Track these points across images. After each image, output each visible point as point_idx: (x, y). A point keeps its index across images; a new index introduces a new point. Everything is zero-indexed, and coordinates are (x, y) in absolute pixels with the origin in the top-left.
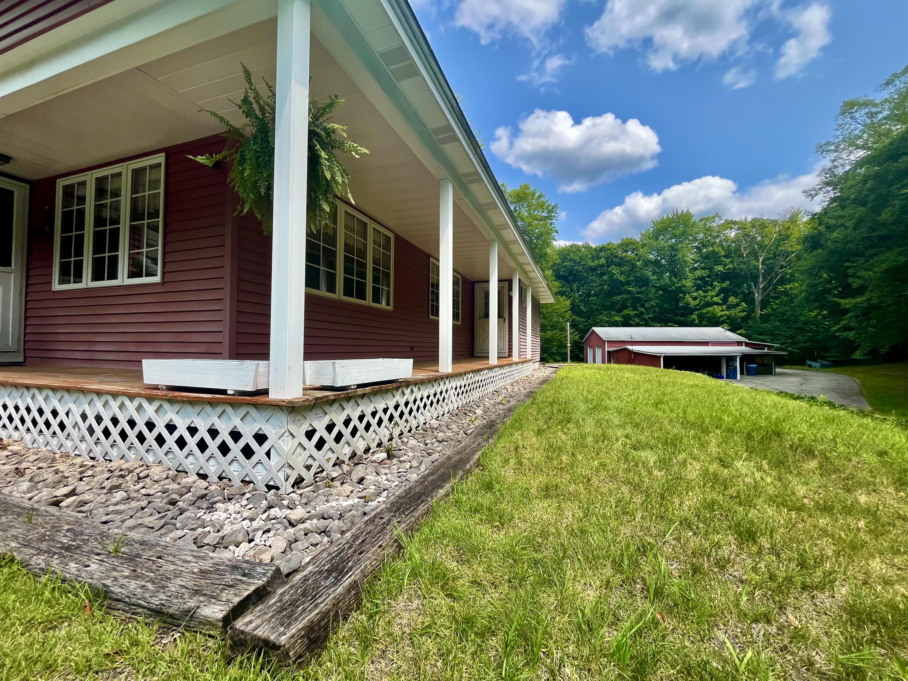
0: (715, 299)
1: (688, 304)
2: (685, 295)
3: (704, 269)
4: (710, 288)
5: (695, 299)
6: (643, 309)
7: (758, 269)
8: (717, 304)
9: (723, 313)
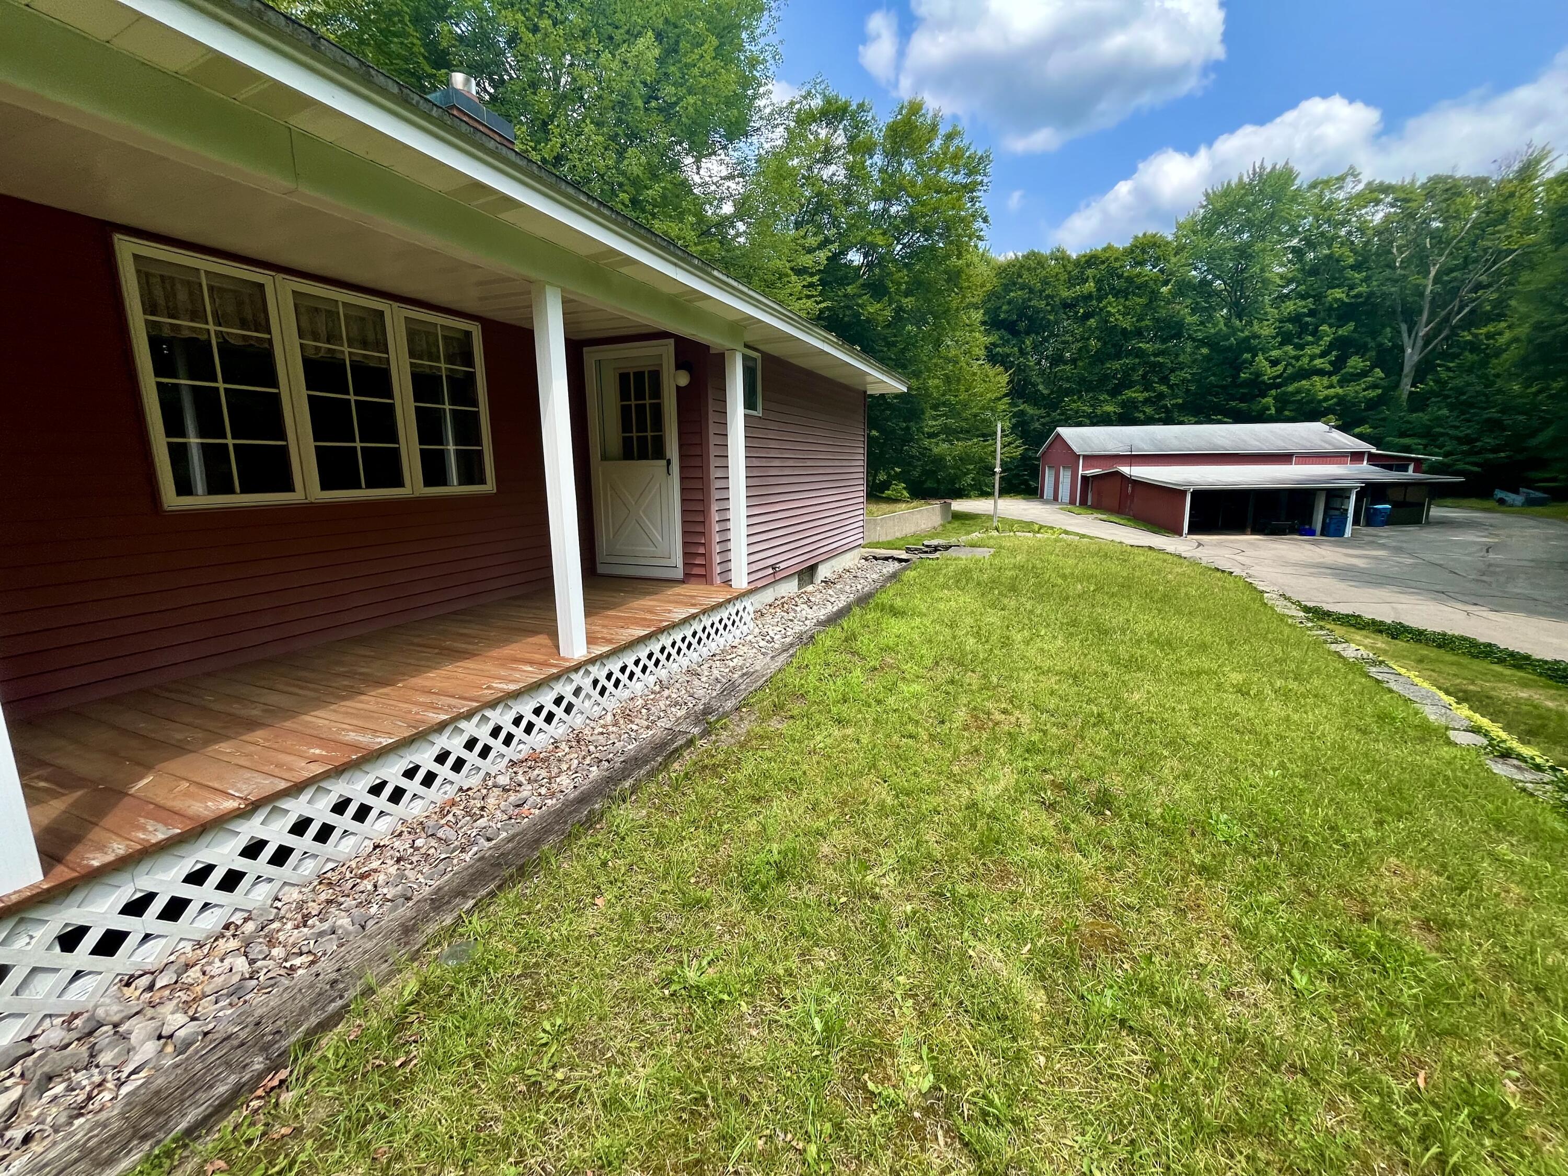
0: (1317, 362)
1: (1258, 374)
2: (1255, 355)
3: (1303, 297)
4: (1310, 338)
5: (1274, 363)
6: (1164, 388)
7: (1421, 295)
8: (1321, 372)
9: (1331, 391)
